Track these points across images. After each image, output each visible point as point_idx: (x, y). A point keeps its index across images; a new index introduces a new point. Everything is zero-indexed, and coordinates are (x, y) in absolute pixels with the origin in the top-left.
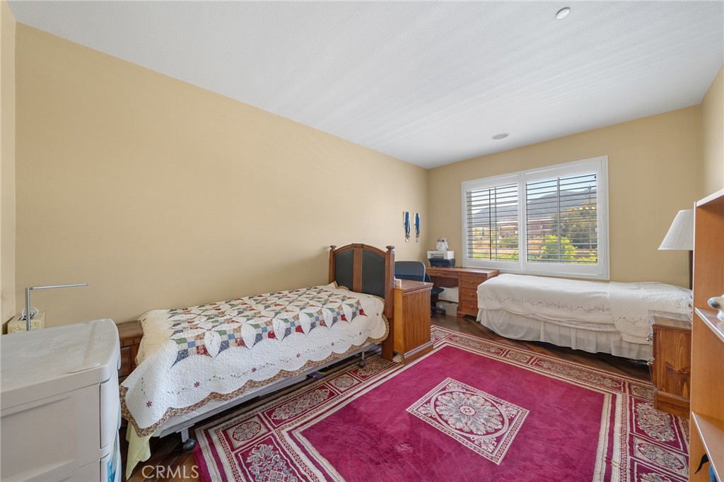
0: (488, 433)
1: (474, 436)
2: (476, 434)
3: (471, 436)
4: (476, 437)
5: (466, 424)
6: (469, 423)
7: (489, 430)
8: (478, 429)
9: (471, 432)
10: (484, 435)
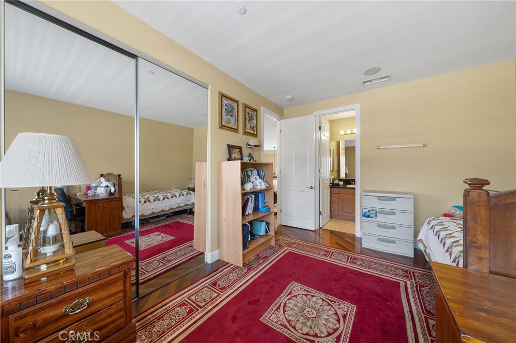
0: (296, 296)
1: (304, 293)
2: (303, 295)
3: (306, 293)
4: (303, 293)
5: (310, 301)
6: (308, 302)
7: (295, 298)
8: (302, 298)
9: (306, 295)
10: (298, 295)
